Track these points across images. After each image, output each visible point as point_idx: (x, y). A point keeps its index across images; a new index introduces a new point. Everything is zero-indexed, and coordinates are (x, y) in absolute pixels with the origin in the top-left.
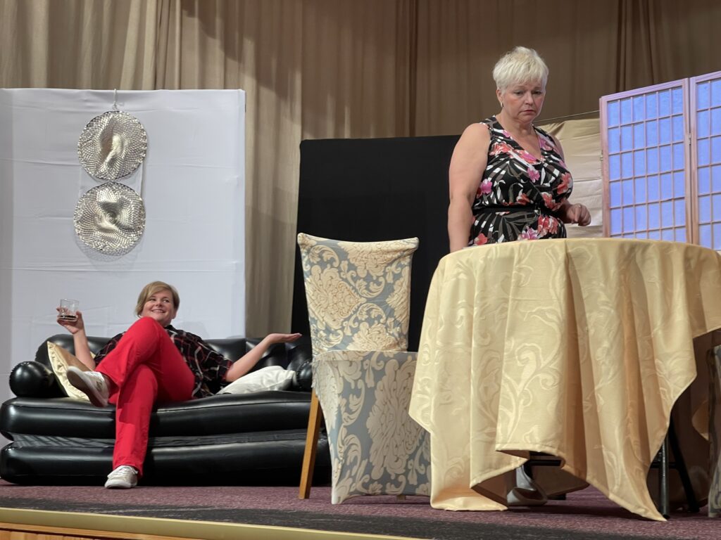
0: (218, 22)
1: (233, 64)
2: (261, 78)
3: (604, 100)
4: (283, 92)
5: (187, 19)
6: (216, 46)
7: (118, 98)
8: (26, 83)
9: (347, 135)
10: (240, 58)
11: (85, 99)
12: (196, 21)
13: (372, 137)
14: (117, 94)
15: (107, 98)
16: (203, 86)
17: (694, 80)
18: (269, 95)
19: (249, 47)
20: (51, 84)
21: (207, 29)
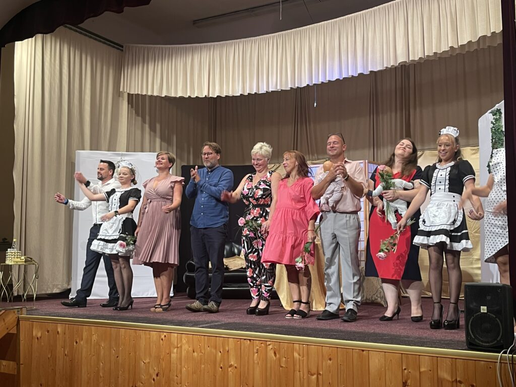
1: (152, 133)
2: (162, 139)
4: (169, 143)
5: (137, 118)
7: (122, 155)
10: (155, 132)
11: (109, 155)
12: (140, 118)
14: (122, 154)
15: (118, 155)
18: (164, 145)
19: (158, 127)
21: (144, 121)
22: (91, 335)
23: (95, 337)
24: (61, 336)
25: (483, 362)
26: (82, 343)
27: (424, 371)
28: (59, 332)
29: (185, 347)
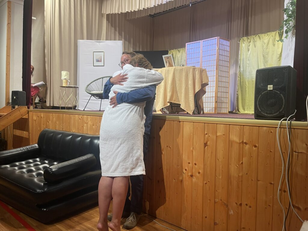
0: (117, 29)
3: (186, 44)
4: (129, 42)
6: (117, 33)
8: (83, 39)
9: (141, 50)
11: (93, 42)
13: (145, 50)
14: (99, 41)
15: (97, 42)
16: (115, 40)
17: (202, 41)
19: (123, 33)
20: (87, 39)
22: (54, 118)
23: (54, 119)
24: (43, 119)
25: (265, 128)
26: (50, 122)
27: (219, 135)
28: (42, 117)
29: (90, 123)
